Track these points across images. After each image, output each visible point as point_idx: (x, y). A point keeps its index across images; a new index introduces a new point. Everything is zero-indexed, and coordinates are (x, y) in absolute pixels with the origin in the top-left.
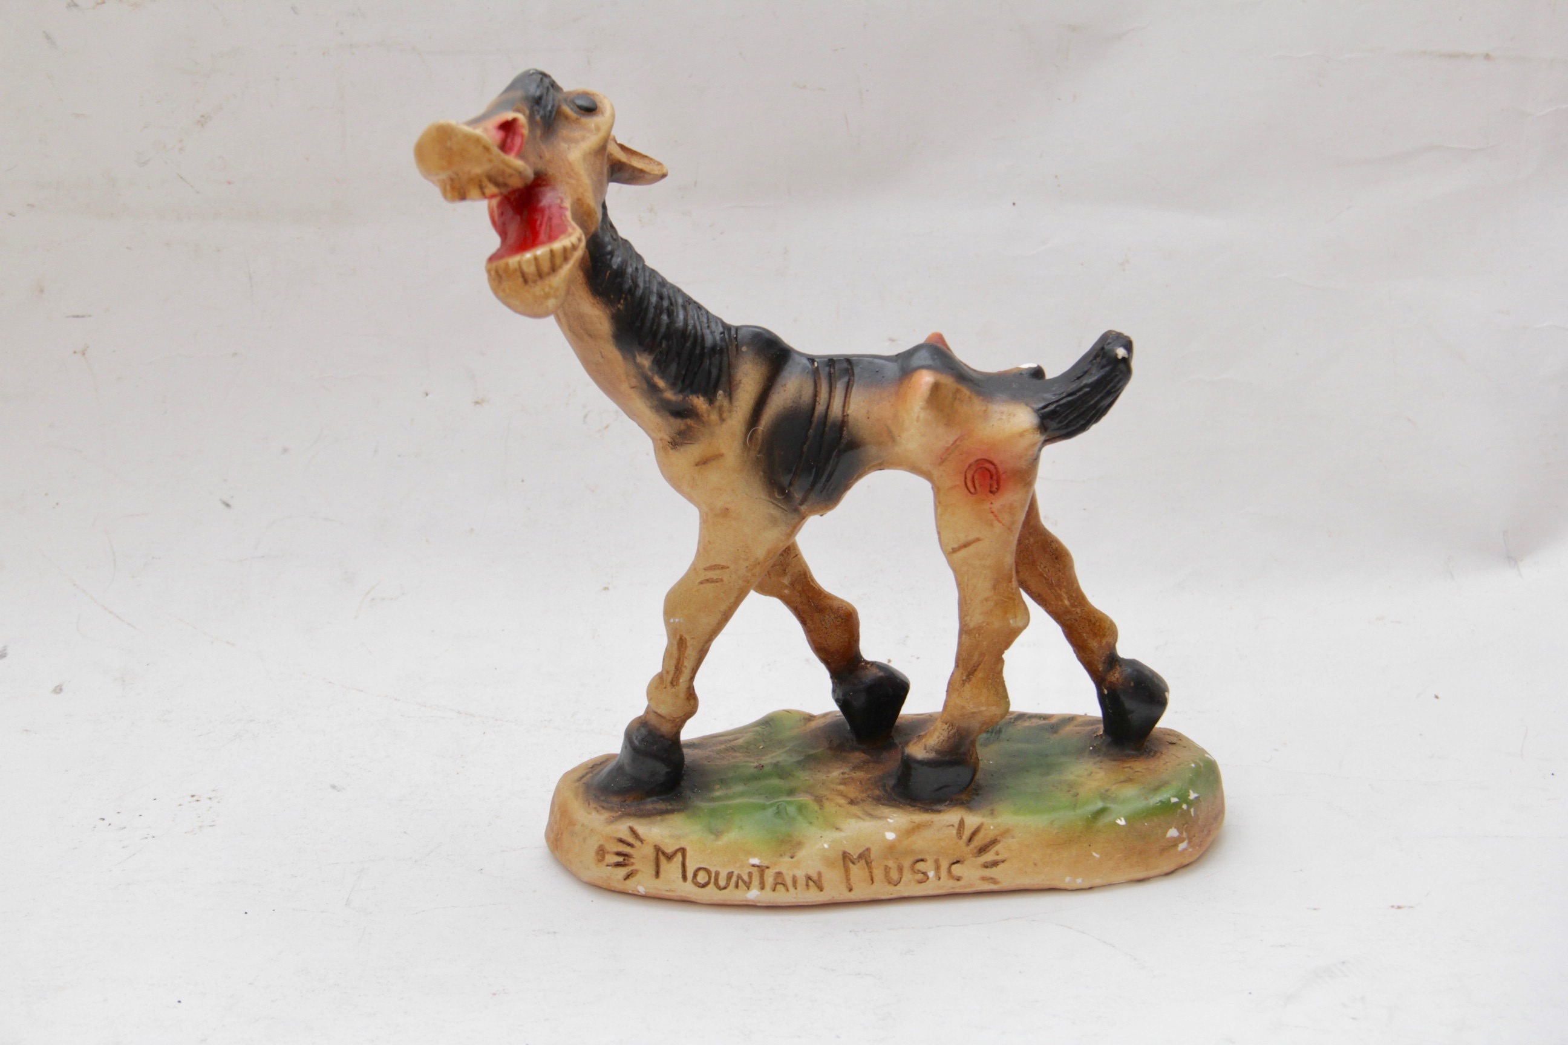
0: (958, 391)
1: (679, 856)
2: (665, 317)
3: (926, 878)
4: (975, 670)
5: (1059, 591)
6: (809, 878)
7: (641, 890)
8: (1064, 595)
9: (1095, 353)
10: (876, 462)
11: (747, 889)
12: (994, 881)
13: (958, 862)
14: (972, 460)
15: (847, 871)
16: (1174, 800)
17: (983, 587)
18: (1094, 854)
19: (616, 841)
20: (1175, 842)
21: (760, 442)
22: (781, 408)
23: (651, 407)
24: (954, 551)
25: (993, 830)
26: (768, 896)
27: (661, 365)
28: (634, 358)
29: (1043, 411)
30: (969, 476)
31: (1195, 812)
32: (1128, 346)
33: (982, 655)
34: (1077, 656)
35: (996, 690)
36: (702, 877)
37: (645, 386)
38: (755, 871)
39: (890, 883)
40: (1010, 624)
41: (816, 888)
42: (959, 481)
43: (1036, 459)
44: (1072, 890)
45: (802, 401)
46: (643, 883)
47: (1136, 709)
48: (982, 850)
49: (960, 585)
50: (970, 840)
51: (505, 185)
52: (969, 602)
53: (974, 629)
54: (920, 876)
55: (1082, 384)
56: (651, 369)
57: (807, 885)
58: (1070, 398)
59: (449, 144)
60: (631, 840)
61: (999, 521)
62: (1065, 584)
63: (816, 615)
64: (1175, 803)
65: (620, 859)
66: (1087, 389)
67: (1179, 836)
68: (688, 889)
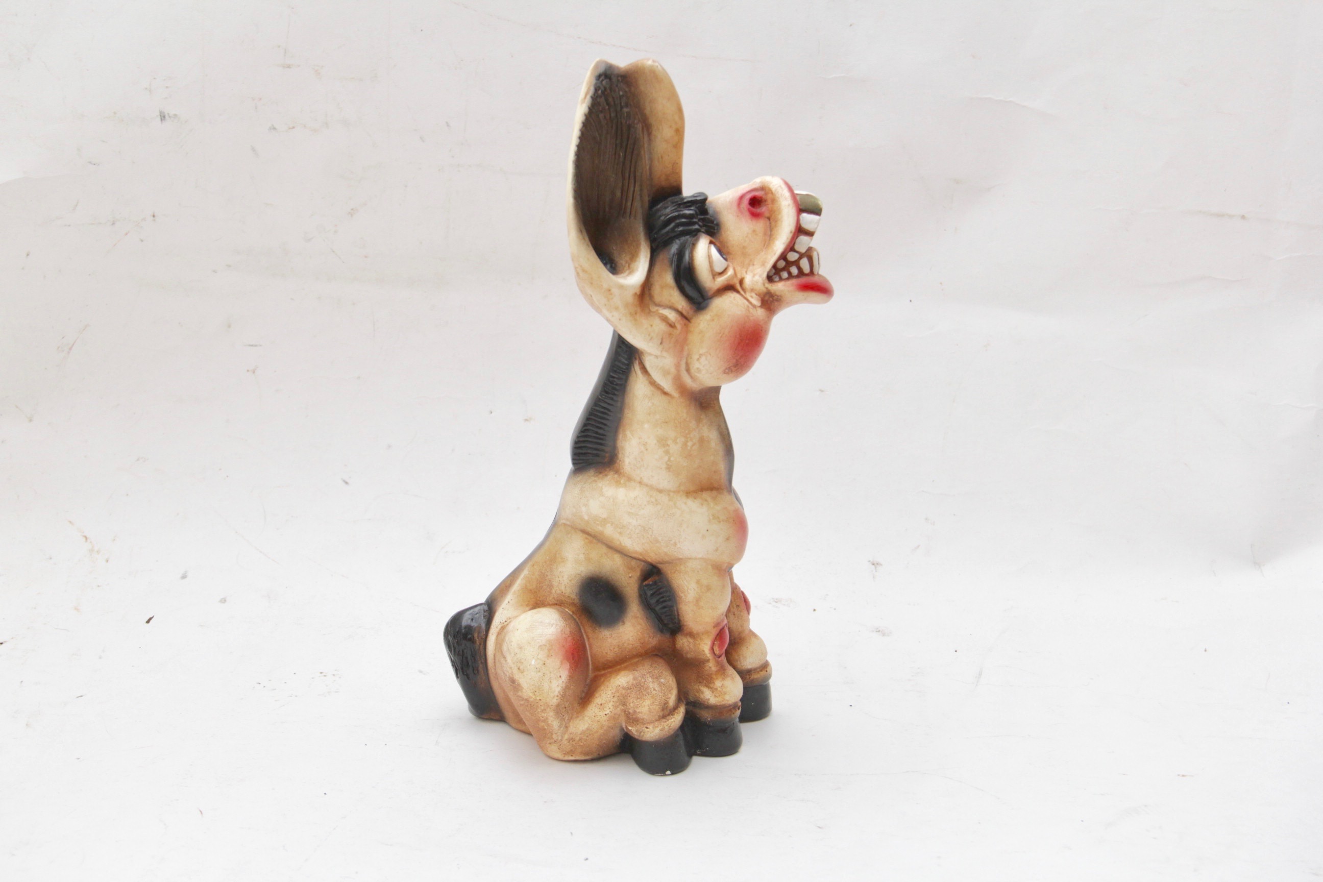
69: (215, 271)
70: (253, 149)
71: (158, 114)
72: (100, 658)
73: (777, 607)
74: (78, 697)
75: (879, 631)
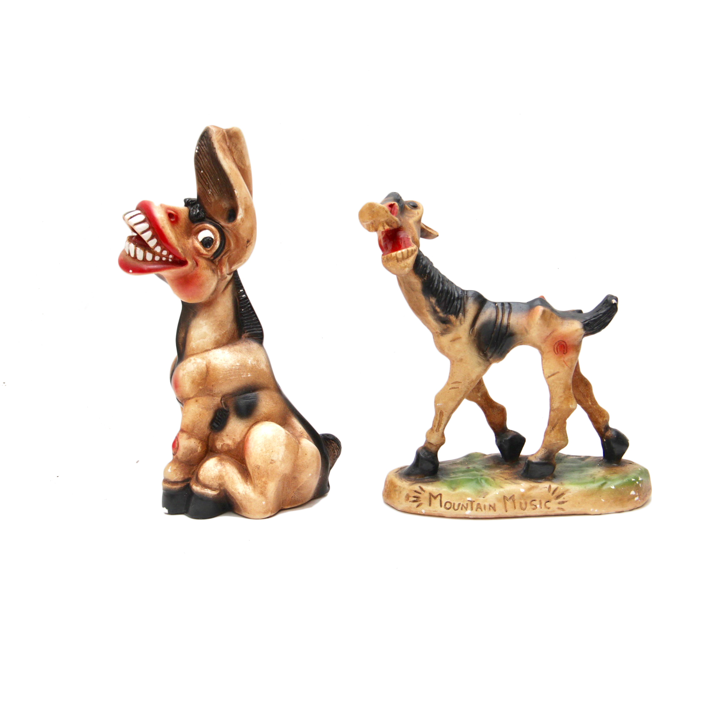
0: (552, 314)
1: (439, 497)
2: (441, 285)
3: (536, 508)
4: (555, 426)
5: (587, 398)
6: (490, 506)
7: (423, 511)
8: (589, 400)
9: (603, 302)
10: (520, 342)
11: (465, 510)
12: (562, 509)
13: (548, 502)
14: (556, 341)
15: (505, 504)
16: (633, 480)
17: (559, 391)
18: (602, 500)
19: (414, 492)
20: (634, 496)
21: (475, 333)
22: (484, 320)
23: (434, 319)
24: (549, 377)
25: (562, 489)
26: (474, 513)
27: (439, 302)
28: (429, 299)
29: (584, 323)
30: (555, 347)
31: (641, 485)
32: (616, 299)
33: (558, 420)
34: (594, 426)
35: (564, 434)
36: (448, 505)
37: (432, 310)
38: (469, 503)
39: (522, 509)
40: (570, 407)
41: (493, 510)
42: (552, 349)
43: (580, 343)
44: (593, 515)
45: (492, 318)
46: (424, 509)
47: (616, 448)
48: (558, 497)
49: (550, 391)
50: (553, 493)
51: (391, 226)
52: (554, 398)
53: (556, 409)
54: (534, 507)
55: (599, 313)
56: (435, 304)
57: (490, 509)
58: (594, 319)
59: (373, 210)
60: (420, 491)
61: (567, 365)
62: (590, 395)
63: (490, 409)
64: (634, 481)
65: (415, 499)
66: (601, 315)
67: (635, 494)
68: (442, 510)
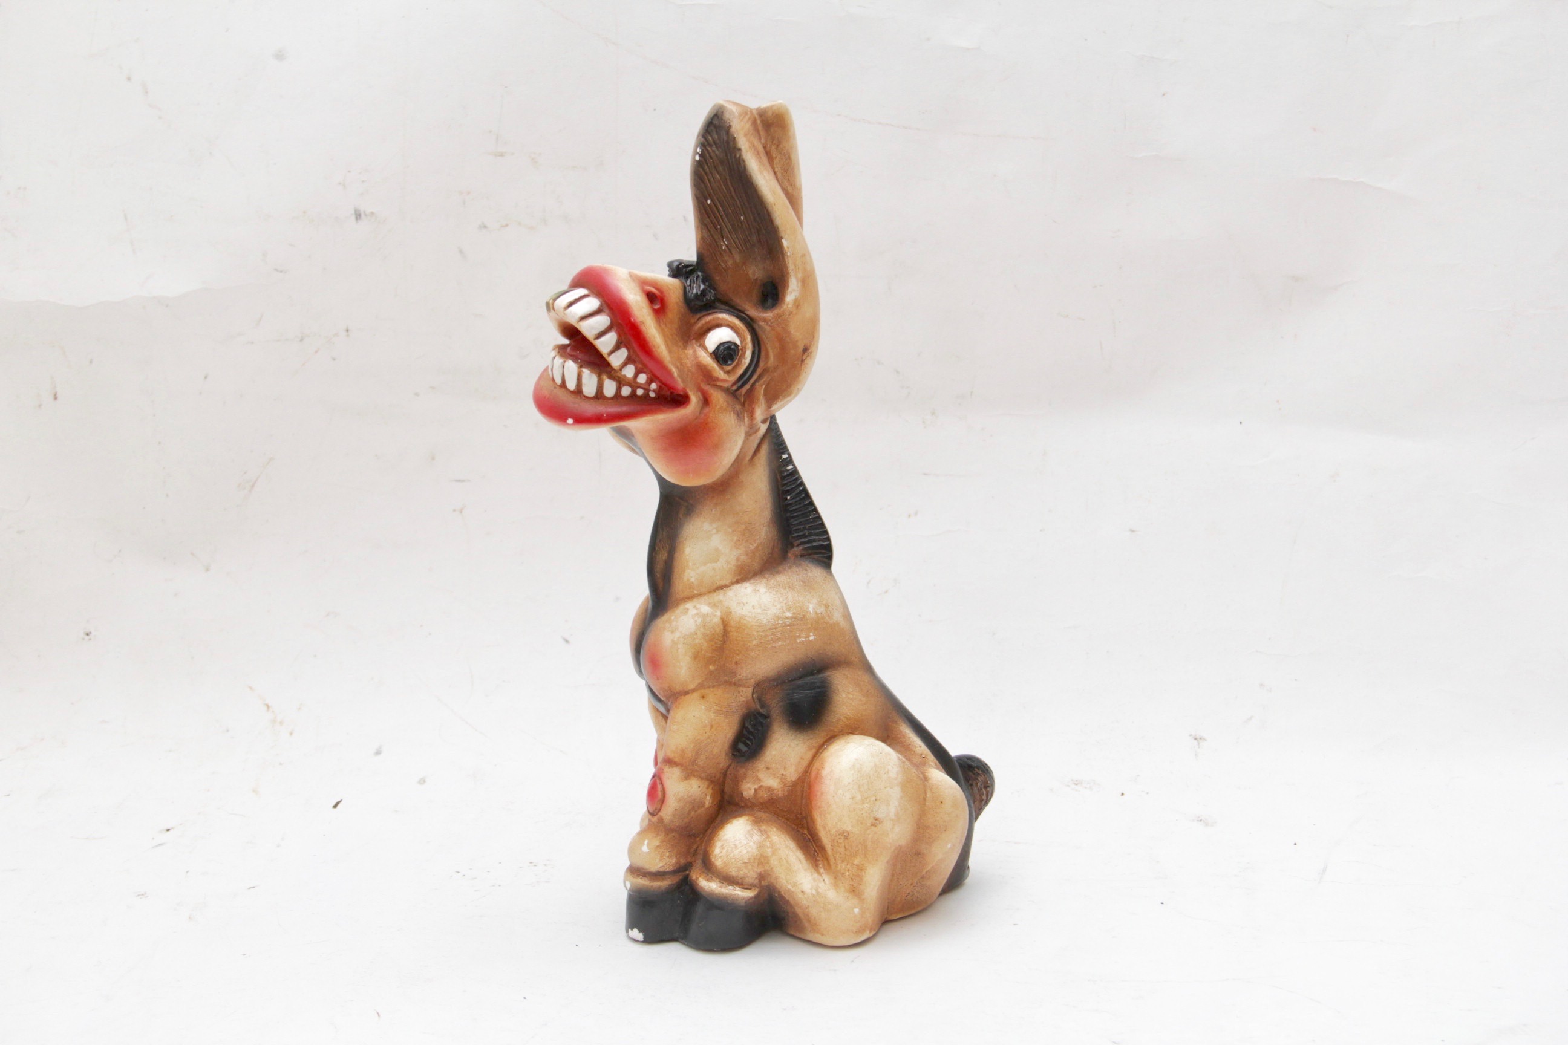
69: (417, 394)
70: (461, 252)
71: (353, 212)
72: (278, 846)
73: (1076, 790)
74: (250, 888)
75: (1201, 820)
